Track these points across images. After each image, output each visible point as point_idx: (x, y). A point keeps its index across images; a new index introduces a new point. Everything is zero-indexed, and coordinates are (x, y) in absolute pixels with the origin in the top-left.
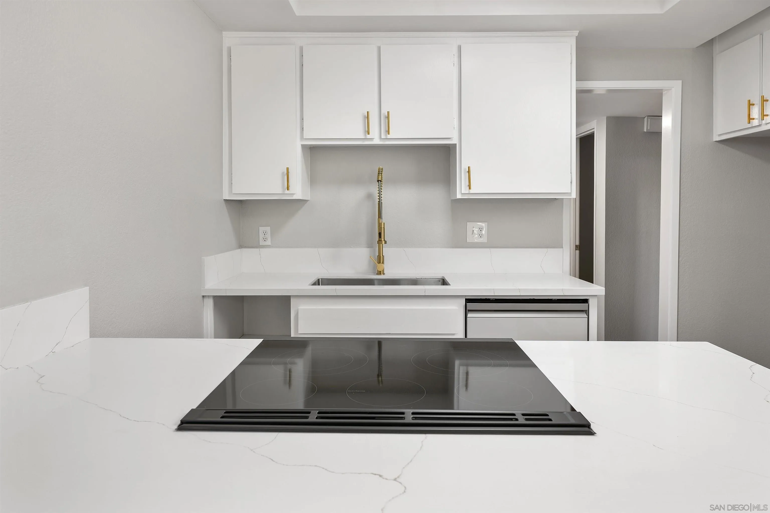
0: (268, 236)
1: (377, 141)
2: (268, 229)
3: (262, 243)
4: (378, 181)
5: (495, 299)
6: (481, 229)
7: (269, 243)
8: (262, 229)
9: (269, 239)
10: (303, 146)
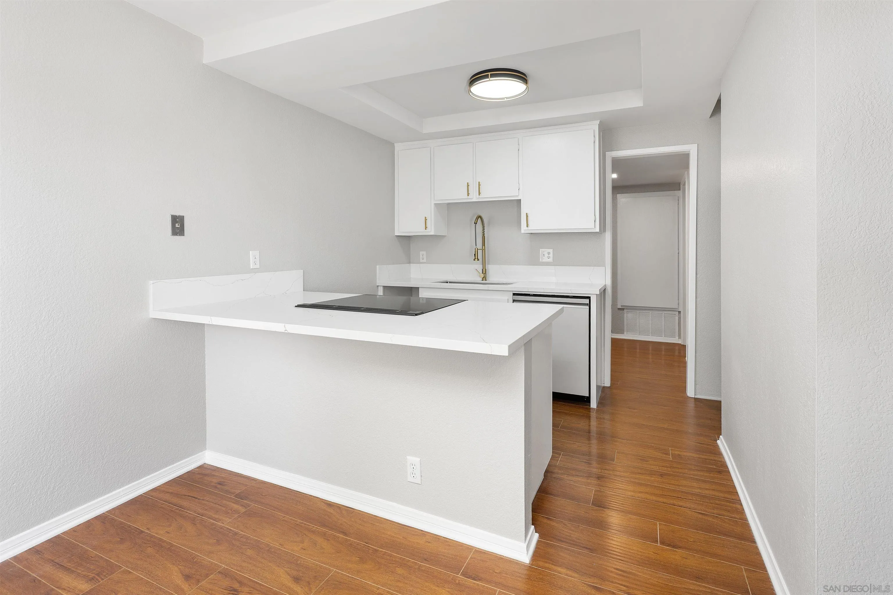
0: (425, 257)
1: (474, 200)
2: (424, 253)
3: (421, 261)
4: (475, 223)
5: (533, 294)
6: (549, 253)
7: (425, 261)
8: (421, 253)
9: (425, 258)
10: (435, 204)
